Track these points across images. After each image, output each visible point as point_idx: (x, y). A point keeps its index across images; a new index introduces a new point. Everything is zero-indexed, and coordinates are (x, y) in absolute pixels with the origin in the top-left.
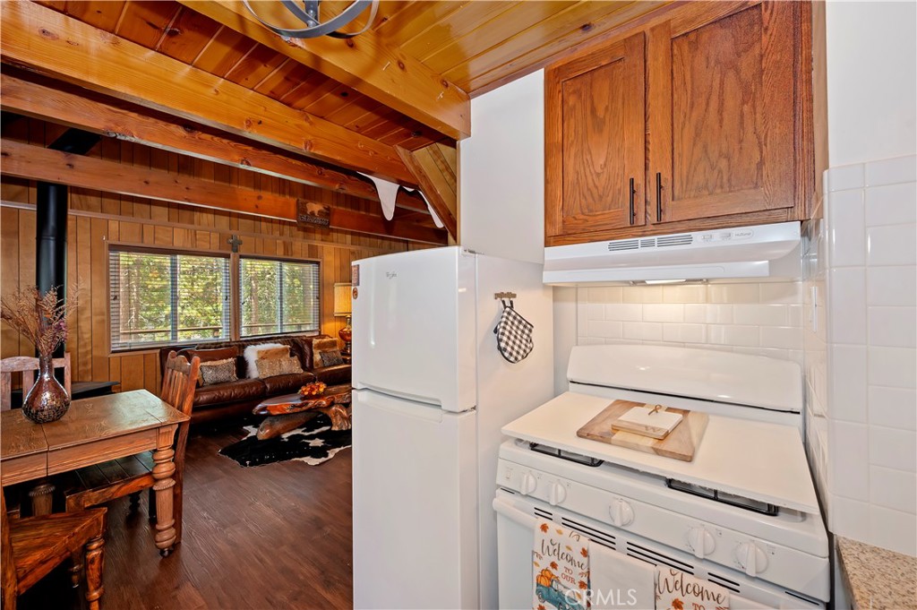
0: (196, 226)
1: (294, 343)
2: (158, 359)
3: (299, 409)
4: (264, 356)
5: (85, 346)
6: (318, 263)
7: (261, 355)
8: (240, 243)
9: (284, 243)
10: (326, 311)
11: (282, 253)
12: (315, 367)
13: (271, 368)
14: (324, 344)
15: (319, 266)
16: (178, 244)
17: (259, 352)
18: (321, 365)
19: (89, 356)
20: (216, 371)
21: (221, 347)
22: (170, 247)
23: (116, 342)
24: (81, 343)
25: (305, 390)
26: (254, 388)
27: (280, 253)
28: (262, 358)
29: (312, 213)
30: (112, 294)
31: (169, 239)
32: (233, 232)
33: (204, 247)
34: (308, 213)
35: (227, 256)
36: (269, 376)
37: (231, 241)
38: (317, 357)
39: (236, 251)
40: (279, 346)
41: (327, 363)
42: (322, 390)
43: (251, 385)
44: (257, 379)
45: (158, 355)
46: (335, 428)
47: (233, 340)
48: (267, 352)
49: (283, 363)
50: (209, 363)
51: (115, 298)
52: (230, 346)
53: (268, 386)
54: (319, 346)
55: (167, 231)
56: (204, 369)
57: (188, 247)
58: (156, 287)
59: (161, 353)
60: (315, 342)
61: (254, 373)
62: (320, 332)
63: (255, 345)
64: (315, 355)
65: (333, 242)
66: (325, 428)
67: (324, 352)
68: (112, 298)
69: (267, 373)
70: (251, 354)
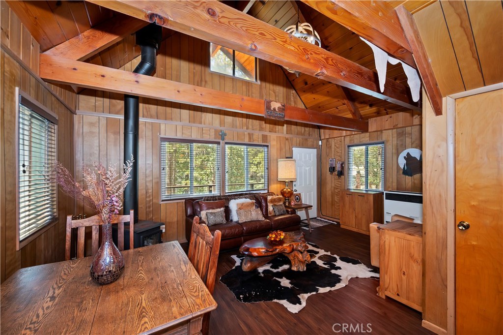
0: (202, 125)
1: (256, 198)
2: (184, 205)
3: (271, 253)
4: (241, 207)
5: (149, 197)
6: (267, 146)
7: (239, 206)
8: (225, 135)
9: (249, 134)
10: (272, 177)
11: (248, 141)
12: (269, 215)
13: (246, 216)
14: (275, 199)
15: (268, 148)
16: (194, 137)
17: (238, 204)
18: (273, 214)
19: (151, 203)
20: (215, 216)
21: (216, 200)
22: (189, 138)
23: (163, 194)
24: (148, 195)
25: (272, 236)
26: (237, 230)
27: (246, 141)
28: (240, 209)
29: (274, 109)
30: (162, 166)
31: (189, 134)
32: (222, 128)
33: (206, 138)
34: (272, 109)
35: (218, 143)
36: (244, 221)
37: (220, 133)
38: (270, 208)
39: (223, 139)
40: (248, 200)
41: (277, 213)
42: (282, 237)
43: (234, 227)
44: (237, 222)
45: (184, 203)
46: (294, 269)
47: (222, 195)
48: (242, 204)
49: (253, 213)
50: (211, 211)
51: (163, 169)
52: (221, 199)
53: (245, 228)
54: (272, 201)
55: (189, 129)
56: (209, 215)
57: (199, 138)
58: (182, 162)
59: (185, 202)
60: (269, 198)
61: (235, 217)
62: (268, 190)
63: (235, 199)
64: (269, 207)
65: (276, 132)
66: (286, 267)
67: (275, 205)
68: (162, 169)
69: (243, 220)
70: (233, 205)
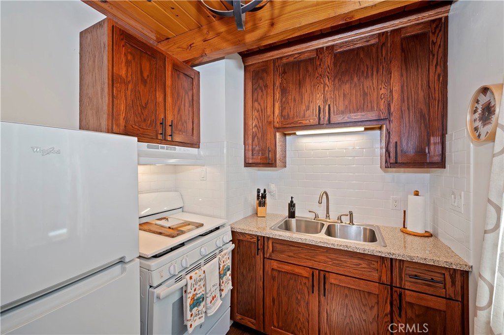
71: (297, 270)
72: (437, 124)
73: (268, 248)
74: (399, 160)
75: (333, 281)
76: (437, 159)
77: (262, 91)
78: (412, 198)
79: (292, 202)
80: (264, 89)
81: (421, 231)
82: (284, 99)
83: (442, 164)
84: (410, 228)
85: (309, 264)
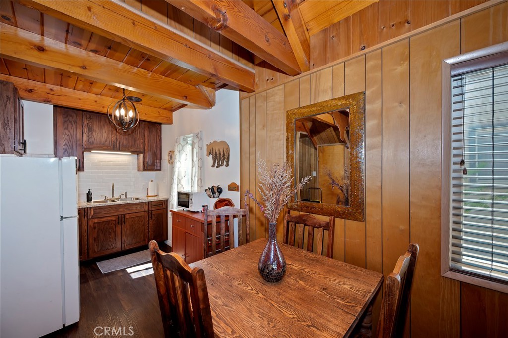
71: (109, 219)
72: (159, 156)
73: (91, 213)
74: (148, 168)
75: (127, 217)
76: (159, 168)
77: (72, 124)
78: (150, 182)
79: (89, 192)
80: (73, 123)
81: (153, 195)
82: (90, 133)
83: (160, 170)
84: (150, 194)
85: (116, 214)
